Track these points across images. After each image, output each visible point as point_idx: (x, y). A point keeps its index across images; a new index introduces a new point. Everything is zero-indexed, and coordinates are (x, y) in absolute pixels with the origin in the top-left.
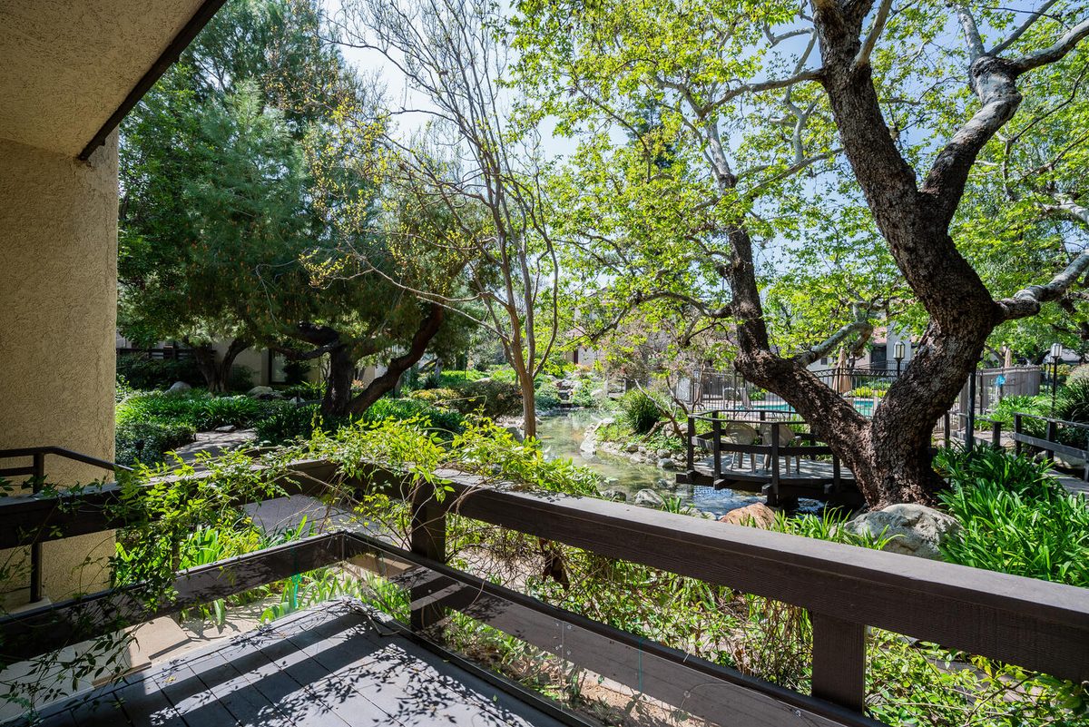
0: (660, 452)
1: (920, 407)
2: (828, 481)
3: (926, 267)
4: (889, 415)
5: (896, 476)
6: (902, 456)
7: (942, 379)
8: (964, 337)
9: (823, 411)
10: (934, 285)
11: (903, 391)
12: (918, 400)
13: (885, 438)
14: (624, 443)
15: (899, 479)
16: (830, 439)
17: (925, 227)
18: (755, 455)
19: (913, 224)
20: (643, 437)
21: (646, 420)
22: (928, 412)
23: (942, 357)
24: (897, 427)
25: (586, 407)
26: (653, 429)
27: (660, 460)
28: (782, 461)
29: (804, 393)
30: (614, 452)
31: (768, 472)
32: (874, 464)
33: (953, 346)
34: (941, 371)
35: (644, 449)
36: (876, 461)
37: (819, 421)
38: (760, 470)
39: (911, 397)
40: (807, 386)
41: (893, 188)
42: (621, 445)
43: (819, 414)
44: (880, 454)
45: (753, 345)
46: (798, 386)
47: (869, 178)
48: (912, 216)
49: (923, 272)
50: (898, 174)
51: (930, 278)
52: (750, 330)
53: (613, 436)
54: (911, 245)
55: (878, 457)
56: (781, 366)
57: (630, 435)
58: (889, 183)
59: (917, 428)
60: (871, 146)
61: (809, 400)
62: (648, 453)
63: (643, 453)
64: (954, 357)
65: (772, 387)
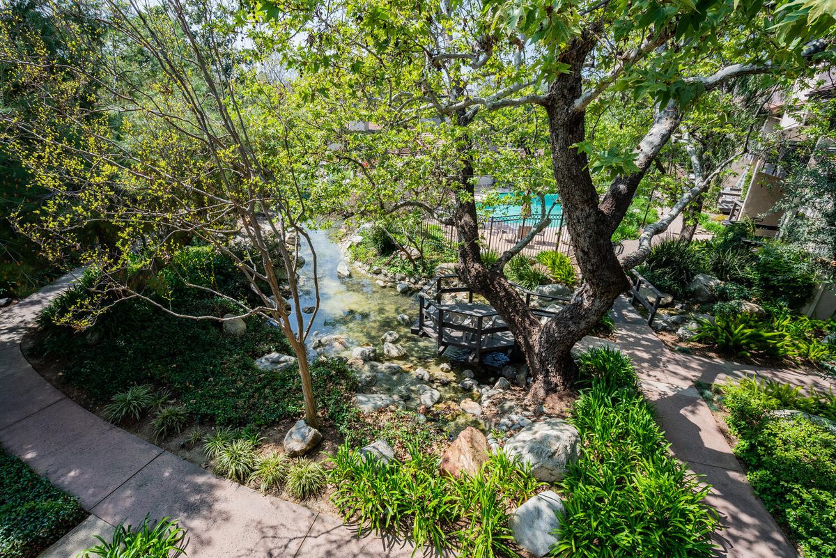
1: (570, 336)
2: (510, 347)
3: (592, 265)
5: (550, 370)
6: (556, 358)
12: (571, 333)
13: (548, 348)
14: (371, 265)
17: (597, 240)
19: (590, 237)
24: (556, 344)
26: (392, 256)
27: (398, 283)
29: (501, 301)
30: (364, 272)
33: (597, 303)
35: (386, 271)
39: (567, 330)
40: (504, 296)
41: (582, 210)
42: (368, 266)
45: (470, 259)
46: (498, 296)
47: (568, 199)
48: (591, 231)
49: (589, 267)
50: (587, 201)
51: (592, 272)
53: (362, 256)
54: (586, 250)
57: (375, 257)
58: (580, 206)
60: (573, 178)
61: (504, 307)
62: (389, 275)
63: (386, 275)
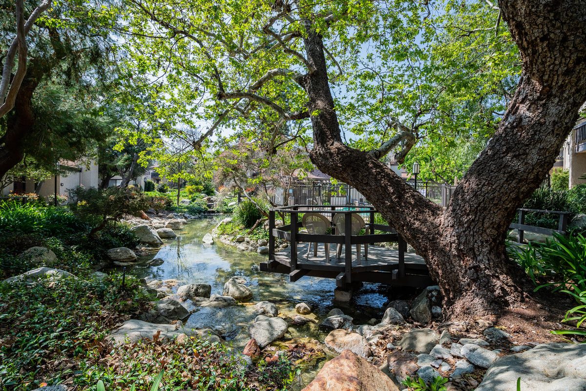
0: (260, 242)
1: (514, 184)
2: (395, 266)
4: (476, 195)
5: (482, 266)
6: (487, 241)
7: (540, 149)
8: (570, 97)
9: (395, 198)
10: (557, 17)
11: (493, 167)
12: (512, 176)
13: (470, 222)
14: (235, 236)
15: (486, 268)
16: (403, 226)
18: (329, 244)
20: (249, 230)
21: (251, 218)
22: (522, 190)
23: (541, 124)
24: (485, 209)
25: (225, 213)
26: (255, 225)
27: (259, 247)
28: (354, 248)
29: (376, 180)
30: (228, 242)
31: (340, 260)
32: (455, 253)
34: (540, 141)
35: (248, 239)
36: (457, 249)
37: (392, 208)
38: (333, 258)
39: (504, 173)
40: (380, 173)
42: (232, 237)
43: (392, 201)
44: (463, 240)
45: (327, 137)
46: (371, 173)
52: (325, 123)
53: (228, 231)
55: (459, 244)
56: (355, 155)
57: (240, 230)
59: (506, 209)
61: (382, 187)
62: (252, 242)
63: (248, 242)
64: (555, 123)
65: (345, 175)
